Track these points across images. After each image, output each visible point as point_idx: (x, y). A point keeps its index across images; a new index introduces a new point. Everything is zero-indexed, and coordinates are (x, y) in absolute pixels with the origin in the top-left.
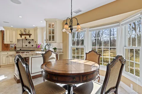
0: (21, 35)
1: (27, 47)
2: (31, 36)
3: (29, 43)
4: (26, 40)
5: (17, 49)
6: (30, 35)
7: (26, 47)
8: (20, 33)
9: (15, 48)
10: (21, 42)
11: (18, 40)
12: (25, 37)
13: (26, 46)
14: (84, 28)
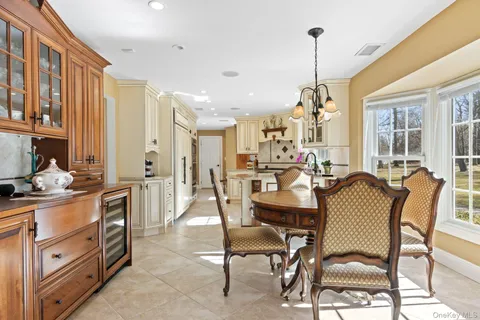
0: (266, 132)
1: (280, 161)
2: (286, 132)
3: (285, 149)
4: (279, 142)
5: (261, 166)
6: (282, 130)
7: (277, 161)
8: (264, 128)
9: (257, 163)
10: (267, 148)
11: (261, 145)
12: (274, 137)
13: (278, 157)
14: (420, 91)
